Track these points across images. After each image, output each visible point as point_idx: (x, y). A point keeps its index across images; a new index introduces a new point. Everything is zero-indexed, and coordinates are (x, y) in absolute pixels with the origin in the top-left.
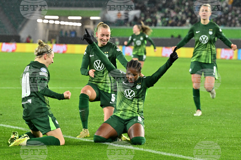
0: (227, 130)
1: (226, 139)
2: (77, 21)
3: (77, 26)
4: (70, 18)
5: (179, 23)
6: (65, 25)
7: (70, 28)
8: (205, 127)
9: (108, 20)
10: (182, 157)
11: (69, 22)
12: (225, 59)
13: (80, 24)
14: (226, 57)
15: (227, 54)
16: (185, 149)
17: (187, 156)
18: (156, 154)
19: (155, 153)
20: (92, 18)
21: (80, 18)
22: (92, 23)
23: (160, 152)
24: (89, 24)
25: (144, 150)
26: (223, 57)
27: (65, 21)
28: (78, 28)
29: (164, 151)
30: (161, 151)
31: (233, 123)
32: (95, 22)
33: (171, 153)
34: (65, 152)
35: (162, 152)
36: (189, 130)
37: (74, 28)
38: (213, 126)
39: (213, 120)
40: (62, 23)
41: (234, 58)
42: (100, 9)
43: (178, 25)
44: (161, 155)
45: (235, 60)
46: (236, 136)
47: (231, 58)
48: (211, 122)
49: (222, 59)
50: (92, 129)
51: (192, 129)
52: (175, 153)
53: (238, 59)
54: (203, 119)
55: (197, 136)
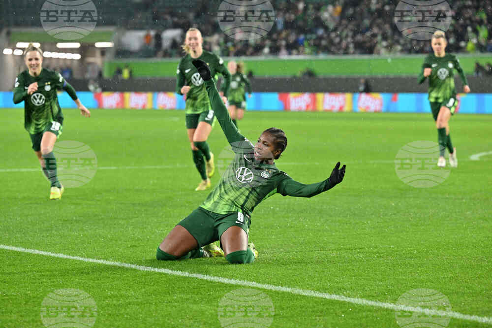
0: (332, 235)
1: (331, 251)
2: (72, 51)
3: (72, 60)
4: (60, 45)
5: (251, 50)
6: (51, 58)
7: (61, 63)
8: (295, 231)
9: (126, 48)
10: (255, 285)
11: (59, 52)
12: (330, 111)
13: (77, 57)
14: (333, 107)
15: (333, 103)
16: (260, 271)
17: (264, 283)
18: (211, 282)
19: (209, 280)
20: (99, 45)
21: (77, 45)
22: (98, 54)
23: (218, 278)
24: (93, 56)
25: (190, 275)
26: (327, 107)
27: (51, 52)
28: (75, 64)
29: (225, 277)
30: (219, 276)
31: (344, 223)
32: (103, 51)
33: (236, 278)
34: (54, 282)
35: (220, 278)
36: (268, 238)
37: (68, 63)
38: (309, 229)
39: (309, 220)
40: (47, 54)
41: (347, 109)
42: (111, 29)
43: (248, 53)
44: (218, 283)
45: (347, 113)
46: (348, 246)
47: (341, 108)
48: (305, 224)
49: (326, 111)
50: (99, 240)
51: (273, 235)
52: (244, 279)
53: (353, 111)
54: (292, 217)
55: (281, 248)
